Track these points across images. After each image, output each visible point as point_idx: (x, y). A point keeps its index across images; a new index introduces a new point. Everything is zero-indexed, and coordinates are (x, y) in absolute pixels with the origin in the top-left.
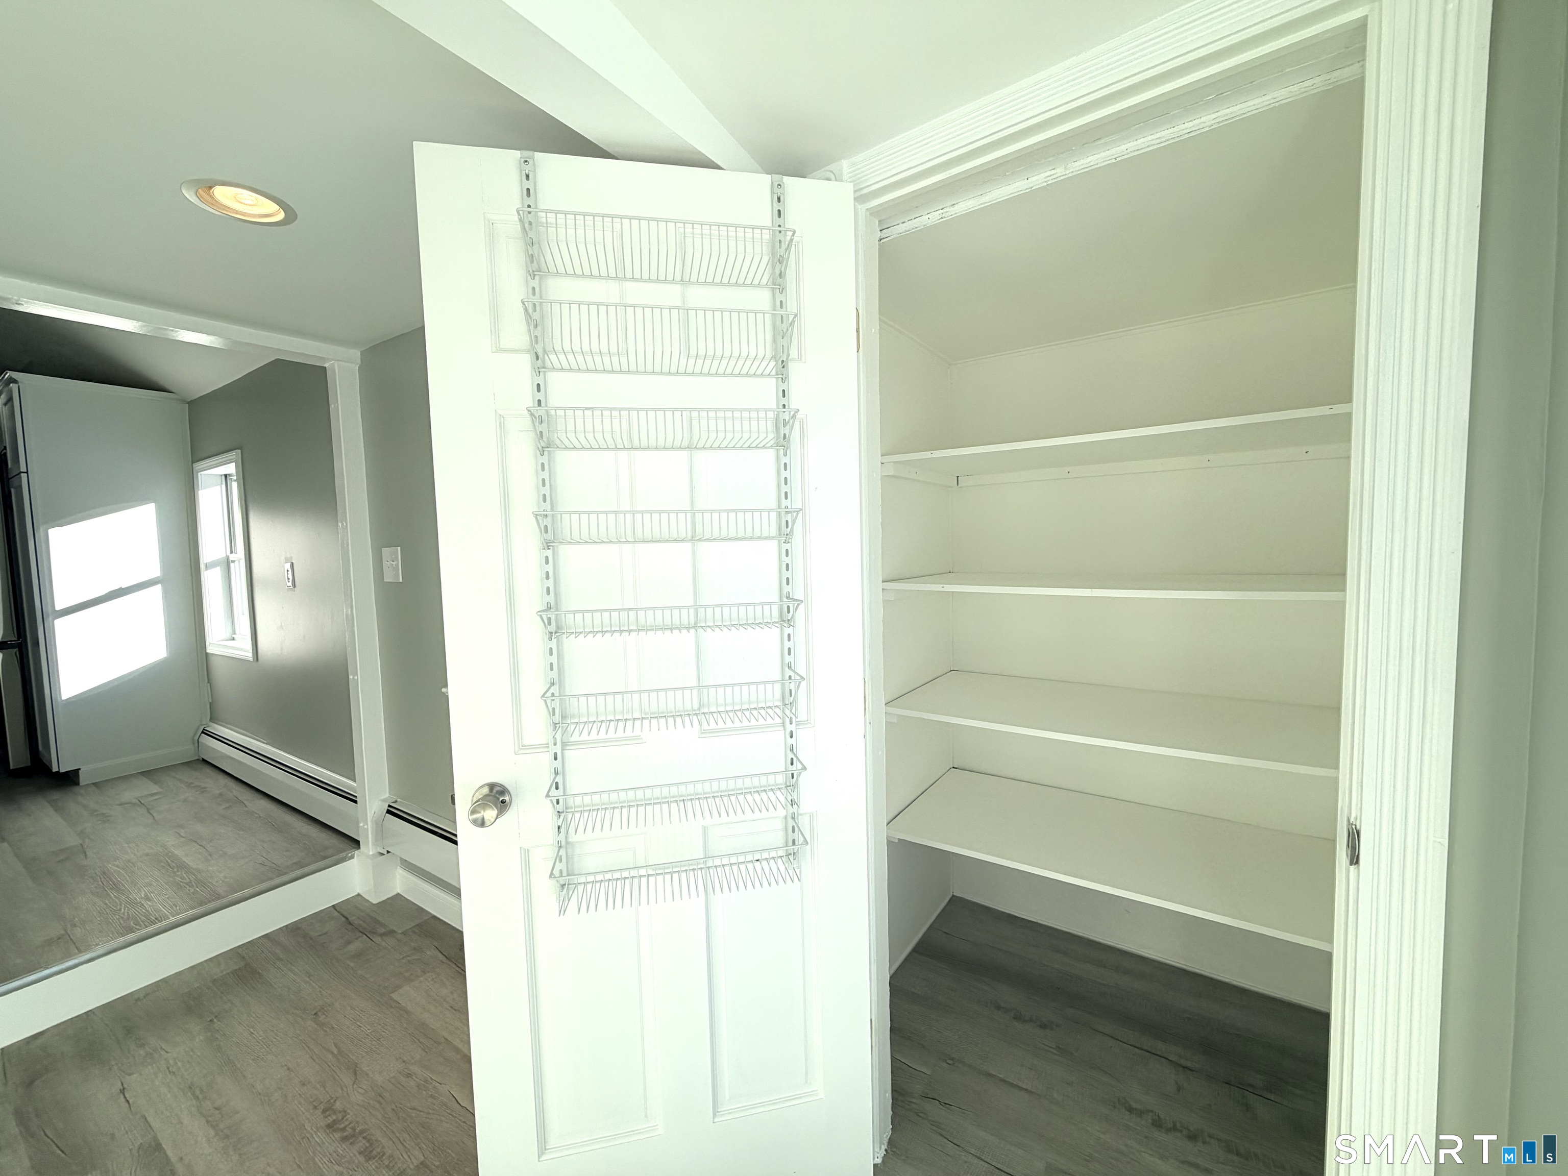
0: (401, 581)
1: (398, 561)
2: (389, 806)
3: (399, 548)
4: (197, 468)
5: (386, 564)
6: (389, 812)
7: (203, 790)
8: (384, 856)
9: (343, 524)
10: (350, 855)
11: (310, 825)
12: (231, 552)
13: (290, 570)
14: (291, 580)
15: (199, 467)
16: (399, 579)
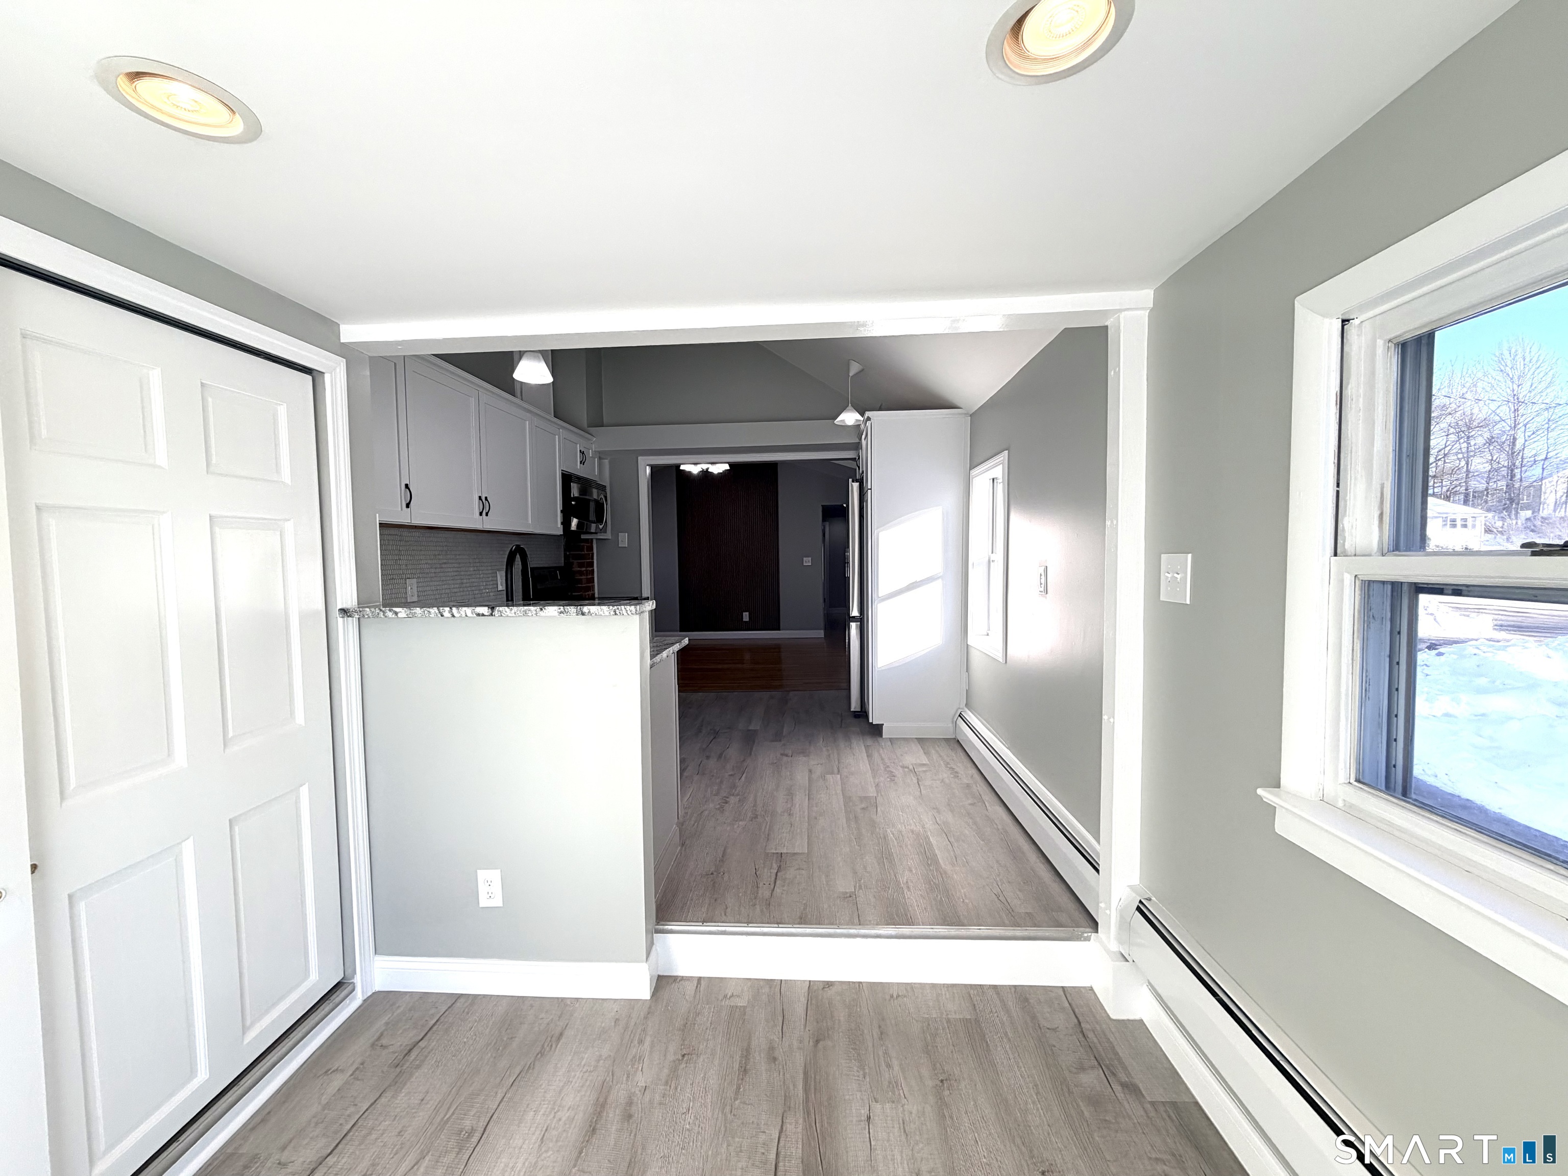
0: (1188, 602)
1: (1186, 573)
2: (1141, 902)
3: (1190, 556)
4: (973, 474)
5: (1165, 576)
6: (1138, 909)
7: (956, 775)
8: (1127, 963)
9: (1112, 522)
10: (1086, 935)
11: (1043, 864)
12: (992, 553)
13: (1043, 574)
14: (1043, 586)
15: (975, 473)
16: (1186, 600)
